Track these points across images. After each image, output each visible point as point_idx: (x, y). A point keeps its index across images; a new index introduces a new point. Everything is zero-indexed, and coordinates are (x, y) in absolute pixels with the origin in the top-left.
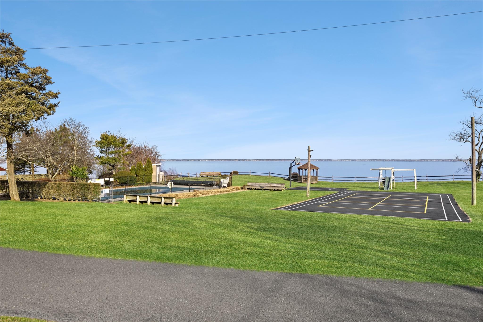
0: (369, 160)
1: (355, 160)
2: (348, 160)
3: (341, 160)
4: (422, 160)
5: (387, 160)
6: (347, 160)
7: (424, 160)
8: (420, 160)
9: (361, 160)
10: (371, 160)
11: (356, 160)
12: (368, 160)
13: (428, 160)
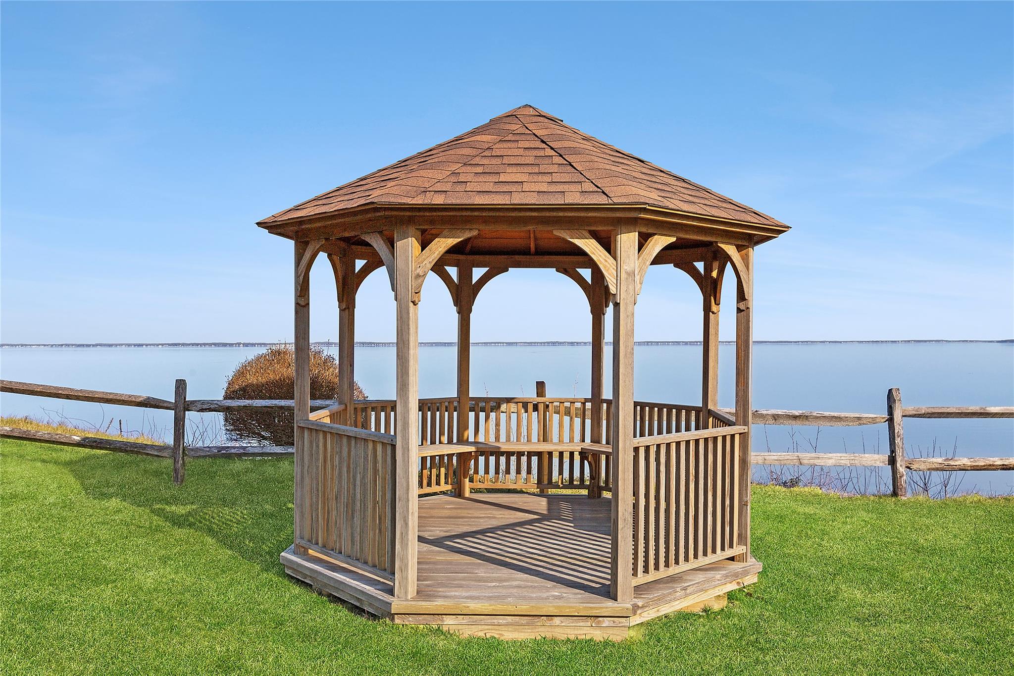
0: (544, 343)
1: (514, 343)
2: (500, 343)
3: (484, 343)
4: (648, 342)
5: (580, 343)
6: (498, 343)
7: (652, 342)
8: (644, 342)
9: (528, 343)
10: (548, 343)
11: (516, 343)
12: (541, 343)
13: (658, 342)
